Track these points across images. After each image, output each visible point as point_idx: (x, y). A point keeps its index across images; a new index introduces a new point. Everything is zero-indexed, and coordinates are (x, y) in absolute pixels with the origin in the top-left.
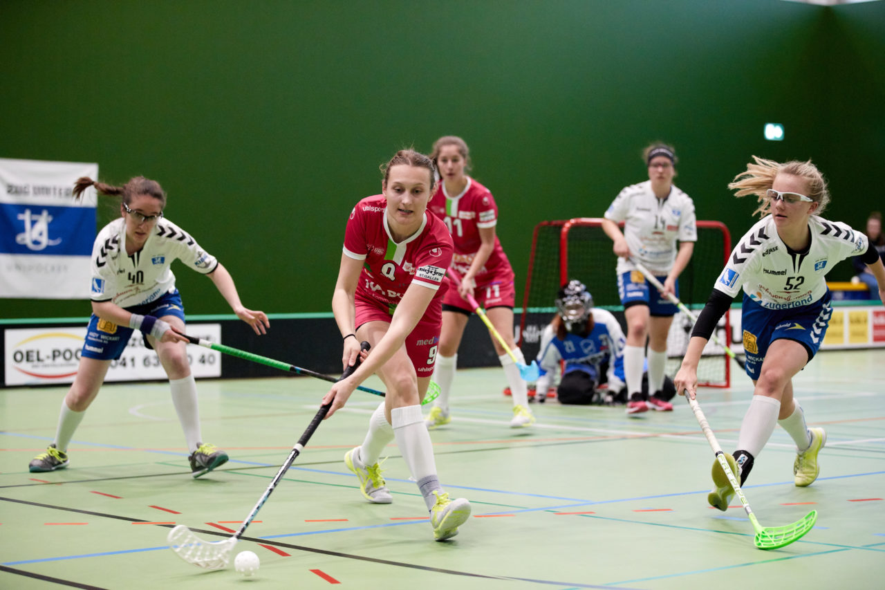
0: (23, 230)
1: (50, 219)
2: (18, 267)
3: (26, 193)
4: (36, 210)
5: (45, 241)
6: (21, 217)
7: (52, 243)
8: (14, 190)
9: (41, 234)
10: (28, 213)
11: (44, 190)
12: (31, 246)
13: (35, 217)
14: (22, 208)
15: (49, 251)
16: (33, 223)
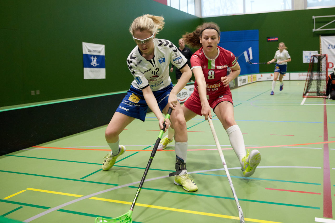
0: (92, 62)
1: (97, 59)
2: (91, 71)
3: (92, 52)
4: (94, 56)
5: (96, 64)
6: (91, 58)
7: (97, 65)
8: (90, 51)
9: (95, 63)
10: (92, 57)
11: (95, 51)
12: (94, 66)
13: (94, 58)
14: (91, 56)
15: (97, 67)
16: (94, 59)
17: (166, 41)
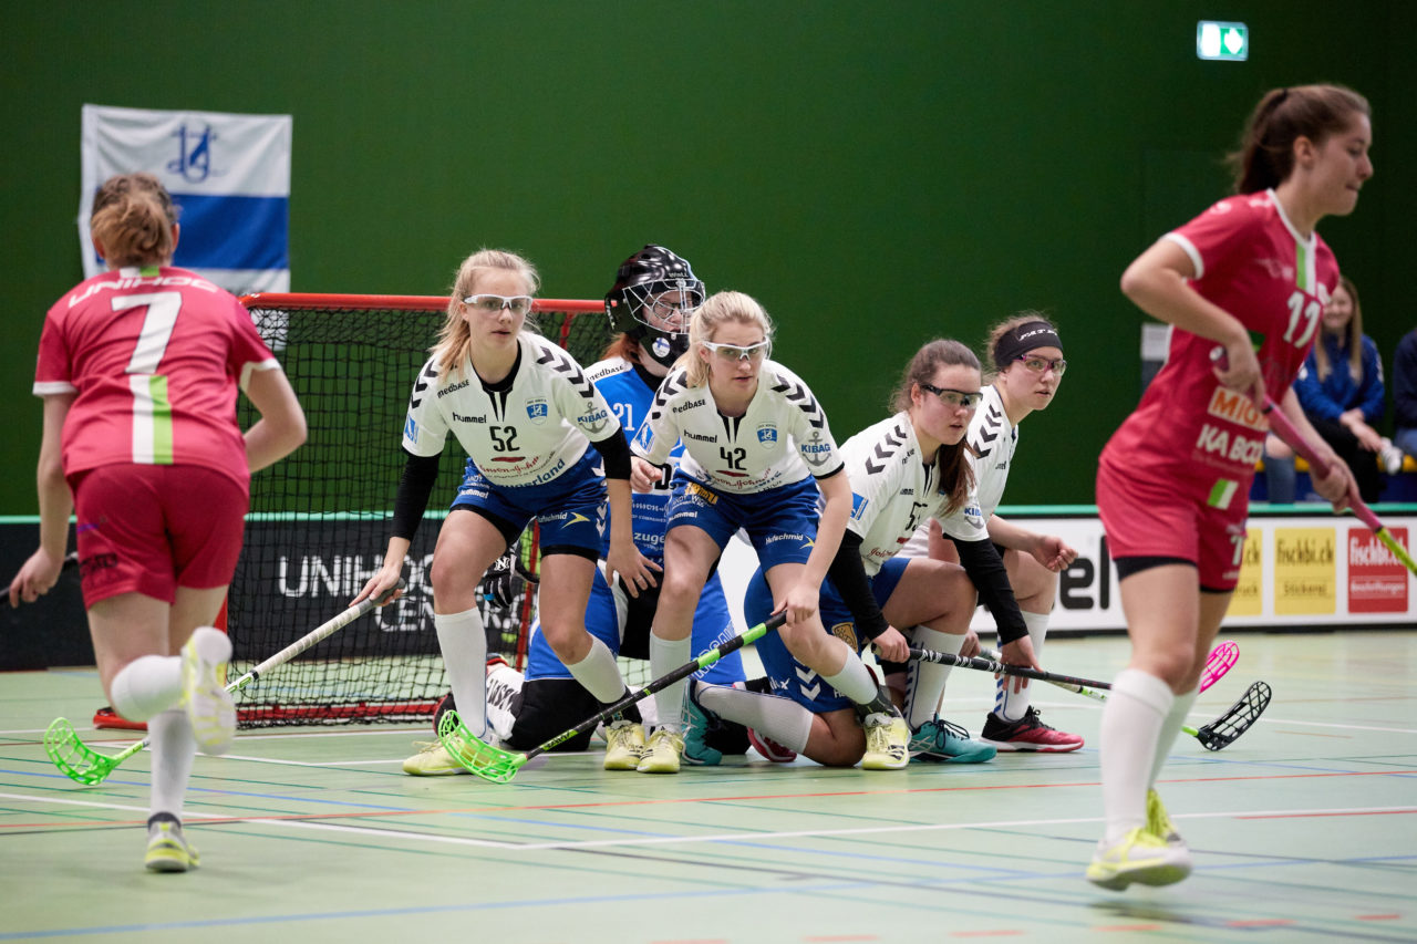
17: (799, 388)
